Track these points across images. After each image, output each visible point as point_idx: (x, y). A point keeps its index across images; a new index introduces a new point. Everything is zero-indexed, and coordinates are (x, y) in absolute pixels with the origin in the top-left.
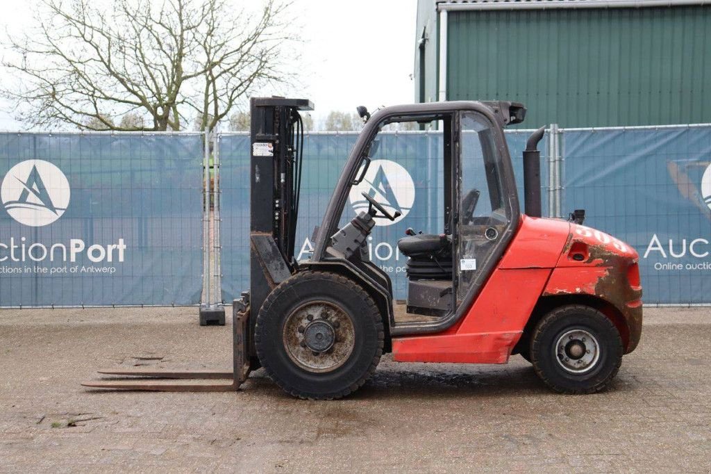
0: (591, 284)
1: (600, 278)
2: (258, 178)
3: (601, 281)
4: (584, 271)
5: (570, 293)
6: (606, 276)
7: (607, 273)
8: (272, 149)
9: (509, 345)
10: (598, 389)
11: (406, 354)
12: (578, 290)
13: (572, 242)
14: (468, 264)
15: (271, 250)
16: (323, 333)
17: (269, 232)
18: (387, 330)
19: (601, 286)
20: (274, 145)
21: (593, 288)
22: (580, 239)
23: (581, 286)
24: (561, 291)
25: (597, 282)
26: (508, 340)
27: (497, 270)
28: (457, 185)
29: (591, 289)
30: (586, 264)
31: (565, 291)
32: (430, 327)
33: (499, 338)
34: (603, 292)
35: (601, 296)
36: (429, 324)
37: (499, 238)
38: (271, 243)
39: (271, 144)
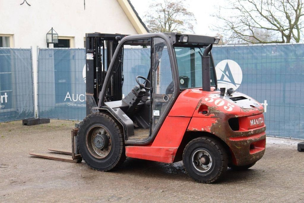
0: (209, 127)
1: (213, 124)
2: (88, 69)
3: (213, 125)
4: (205, 120)
5: (199, 130)
6: (216, 123)
7: (217, 121)
8: (93, 56)
9: (173, 154)
10: (212, 182)
11: (131, 154)
12: (203, 129)
13: (200, 105)
14: (156, 113)
15: (92, 101)
16: (100, 140)
17: (92, 94)
18: (123, 141)
19: (214, 128)
20: (94, 54)
21: (210, 129)
22: (204, 103)
23: (204, 127)
24: (195, 129)
25: (212, 126)
26: (171, 151)
27: (167, 116)
28: (153, 74)
29: (209, 129)
30: (206, 116)
31: (196, 130)
32: (140, 142)
33: (167, 150)
34: (214, 132)
35: (213, 133)
36: (141, 140)
37: (169, 101)
39: (92, 54)
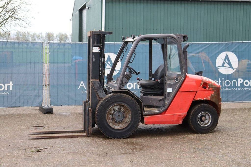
0: (209, 96)
1: (212, 94)
2: (94, 60)
3: (212, 95)
4: (207, 92)
5: (202, 99)
6: (214, 94)
7: (214, 93)
8: (99, 49)
9: (182, 118)
10: (211, 131)
11: (149, 122)
12: (205, 99)
13: (203, 83)
14: (169, 90)
15: (99, 86)
16: (120, 115)
17: (98, 79)
18: (142, 114)
19: (212, 97)
20: (100, 48)
21: (210, 98)
22: (205, 81)
23: (206, 97)
24: (200, 99)
25: (211, 96)
26: (183, 116)
27: (179, 92)
28: (166, 63)
29: (209, 98)
30: (207, 90)
31: (201, 99)
32: (157, 112)
33: (180, 115)
34: (213, 99)
35: (212, 100)
36: (156, 111)
37: (179, 81)
38: (99, 83)
39: (99, 48)
